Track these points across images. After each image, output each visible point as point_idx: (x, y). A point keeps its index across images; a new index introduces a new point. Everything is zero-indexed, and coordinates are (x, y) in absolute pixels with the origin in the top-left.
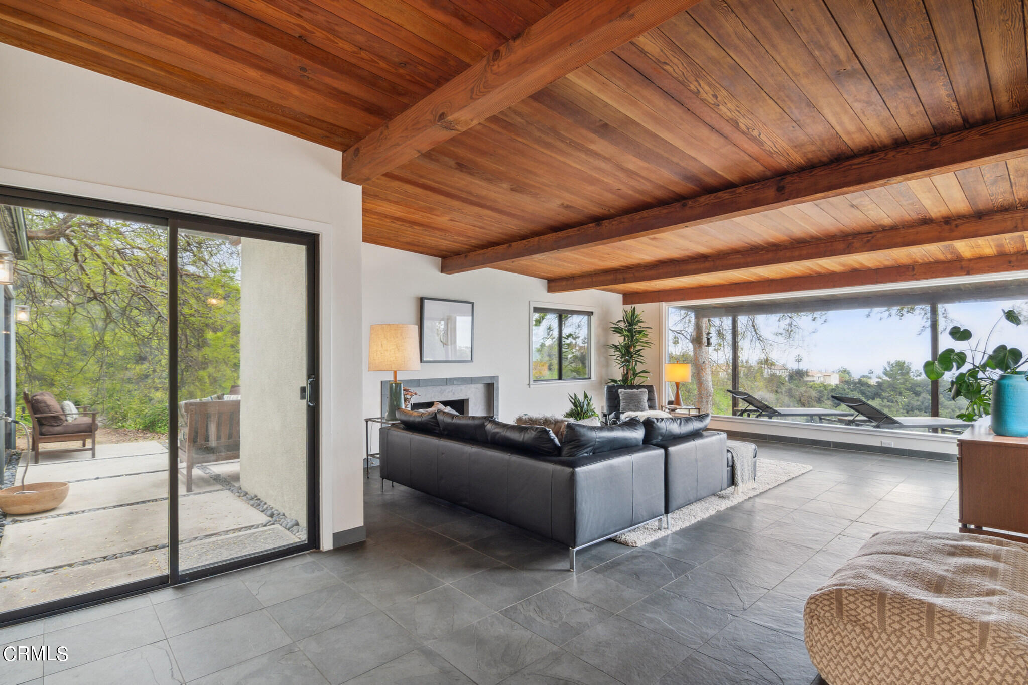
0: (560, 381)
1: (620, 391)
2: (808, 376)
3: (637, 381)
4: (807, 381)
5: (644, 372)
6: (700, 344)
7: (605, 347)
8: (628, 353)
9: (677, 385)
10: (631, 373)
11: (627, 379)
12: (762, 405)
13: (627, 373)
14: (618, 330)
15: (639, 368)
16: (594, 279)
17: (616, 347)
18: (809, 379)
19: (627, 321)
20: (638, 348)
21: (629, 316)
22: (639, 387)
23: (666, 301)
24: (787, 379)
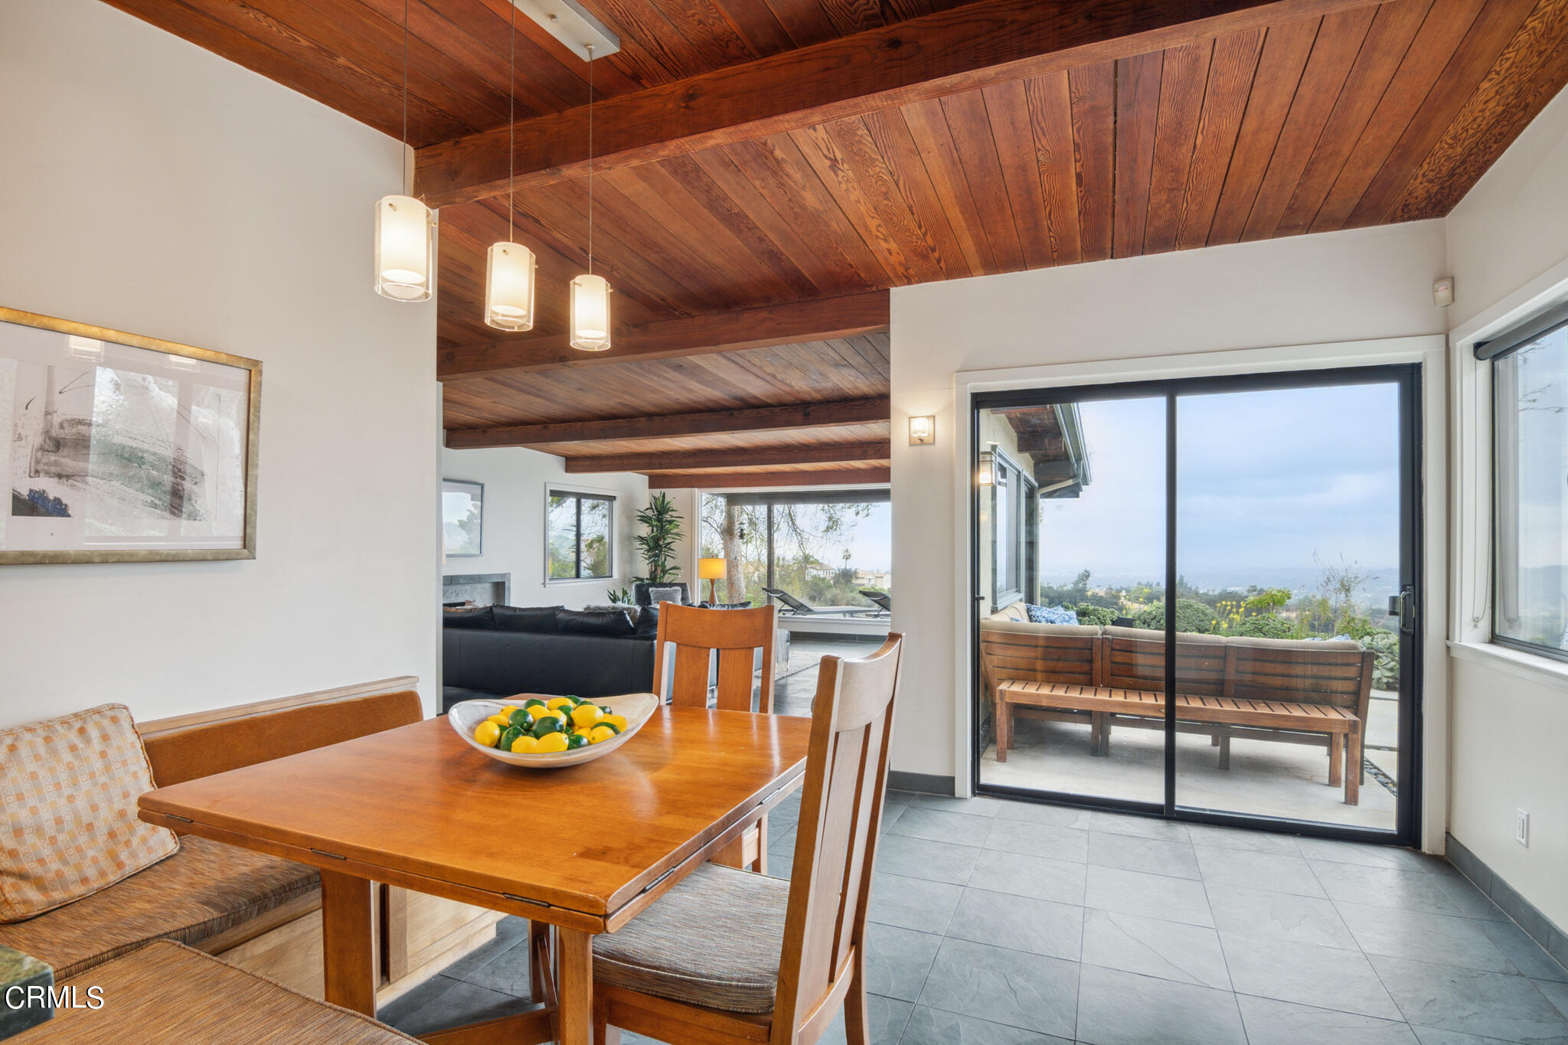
0: (578, 580)
1: (650, 589)
2: (857, 578)
3: (667, 579)
4: (856, 585)
5: (674, 568)
6: (731, 535)
7: (628, 539)
8: (656, 546)
9: (712, 582)
10: (659, 569)
11: (656, 577)
12: (797, 604)
13: (656, 570)
14: (645, 519)
15: (669, 563)
16: (625, 462)
17: (642, 539)
18: (859, 581)
19: (656, 508)
20: (669, 540)
21: (659, 503)
22: (671, 585)
23: (699, 487)
24: (832, 582)
